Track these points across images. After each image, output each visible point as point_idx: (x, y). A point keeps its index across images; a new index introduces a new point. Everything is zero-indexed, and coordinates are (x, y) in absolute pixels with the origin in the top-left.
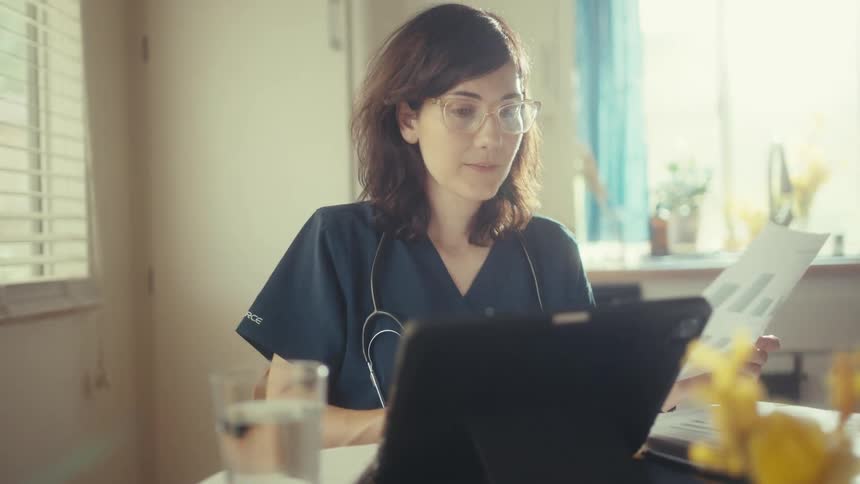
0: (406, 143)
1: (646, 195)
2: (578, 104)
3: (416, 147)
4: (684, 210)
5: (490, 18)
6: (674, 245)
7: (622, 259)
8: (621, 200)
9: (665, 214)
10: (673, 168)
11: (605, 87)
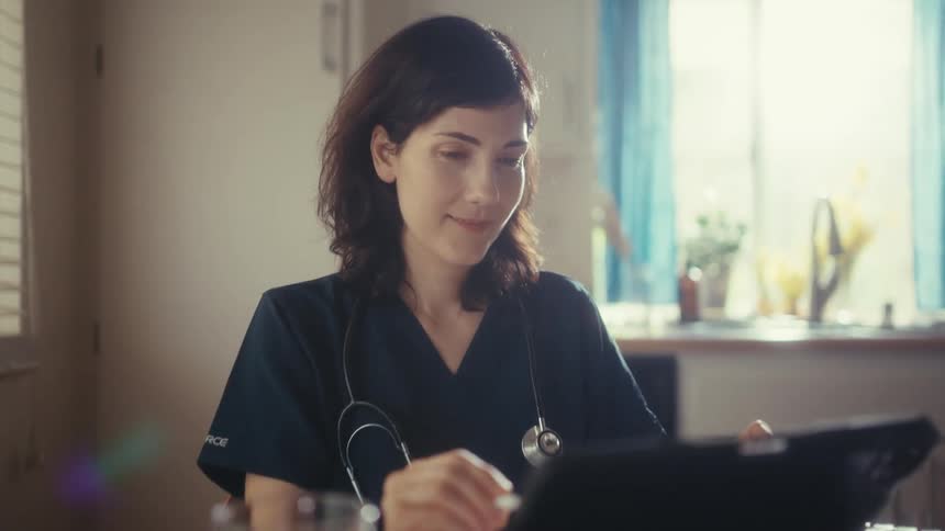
0: (382, 182)
1: (674, 249)
2: (599, 145)
3: (392, 188)
4: (713, 268)
5: (500, 43)
6: (706, 312)
7: (646, 324)
8: (645, 256)
9: (696, 275)
10: (703, 222)
11: (629, 130)
